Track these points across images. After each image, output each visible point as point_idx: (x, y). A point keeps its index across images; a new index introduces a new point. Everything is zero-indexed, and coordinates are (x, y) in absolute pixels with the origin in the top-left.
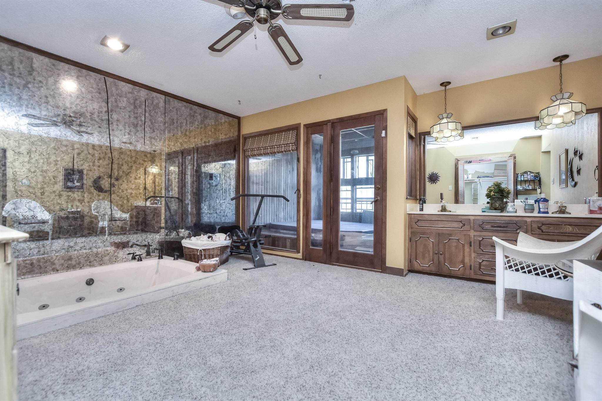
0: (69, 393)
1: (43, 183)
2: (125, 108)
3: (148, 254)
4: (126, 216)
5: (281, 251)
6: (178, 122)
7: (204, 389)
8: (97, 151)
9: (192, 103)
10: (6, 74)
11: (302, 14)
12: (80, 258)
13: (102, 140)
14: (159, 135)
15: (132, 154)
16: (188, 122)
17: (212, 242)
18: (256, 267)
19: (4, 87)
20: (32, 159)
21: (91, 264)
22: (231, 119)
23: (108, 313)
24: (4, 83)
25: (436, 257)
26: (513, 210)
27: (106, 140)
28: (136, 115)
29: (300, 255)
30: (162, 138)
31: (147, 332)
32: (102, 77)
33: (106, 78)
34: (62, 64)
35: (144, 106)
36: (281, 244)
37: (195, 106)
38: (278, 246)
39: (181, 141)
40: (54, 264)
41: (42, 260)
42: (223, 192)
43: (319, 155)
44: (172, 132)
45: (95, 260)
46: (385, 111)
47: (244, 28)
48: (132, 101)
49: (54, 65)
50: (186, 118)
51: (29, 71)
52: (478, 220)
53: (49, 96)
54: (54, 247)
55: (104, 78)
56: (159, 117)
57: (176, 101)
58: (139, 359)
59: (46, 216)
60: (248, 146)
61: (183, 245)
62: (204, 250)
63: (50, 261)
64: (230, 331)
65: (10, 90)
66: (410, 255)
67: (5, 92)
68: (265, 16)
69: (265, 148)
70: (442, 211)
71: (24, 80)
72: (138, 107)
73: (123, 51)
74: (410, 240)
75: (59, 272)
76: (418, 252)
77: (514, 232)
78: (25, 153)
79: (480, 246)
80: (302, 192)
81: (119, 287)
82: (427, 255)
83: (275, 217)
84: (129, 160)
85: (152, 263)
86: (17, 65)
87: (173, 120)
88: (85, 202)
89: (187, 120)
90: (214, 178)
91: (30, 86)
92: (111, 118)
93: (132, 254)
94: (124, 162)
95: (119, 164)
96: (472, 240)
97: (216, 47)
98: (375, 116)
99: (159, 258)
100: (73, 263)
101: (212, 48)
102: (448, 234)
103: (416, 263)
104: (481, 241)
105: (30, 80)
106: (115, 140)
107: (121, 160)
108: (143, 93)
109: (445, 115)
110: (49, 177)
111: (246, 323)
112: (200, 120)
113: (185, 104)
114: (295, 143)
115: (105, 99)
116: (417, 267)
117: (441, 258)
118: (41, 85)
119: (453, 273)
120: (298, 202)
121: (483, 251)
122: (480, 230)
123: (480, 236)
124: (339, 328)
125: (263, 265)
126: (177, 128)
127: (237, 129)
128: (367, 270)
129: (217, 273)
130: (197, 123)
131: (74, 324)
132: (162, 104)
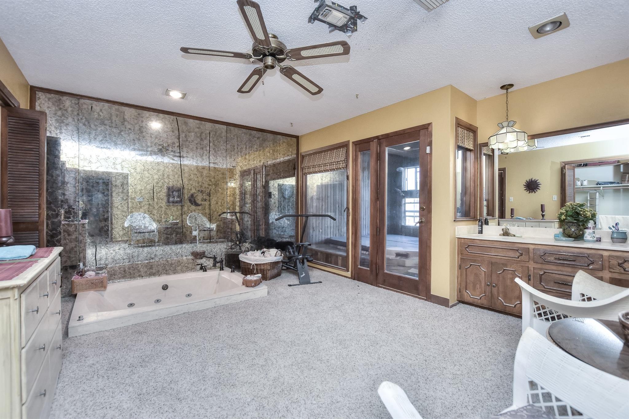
0: (106, 377)
1: (132, 208)
2: (193, 141)
3: (214, 265)
4: (214, 226)
5: (333, 267)
6: (239, 148)
7: (189, 392)
8: (171, 180)
9: (251, 129)
10: (108, 127)
11: (303, 55)
12: (158, 267)
13: (175, 170)
14: (221, 161)
15: (199, 180)
16: (247, 147)
17: (263, 258)
18: (301, 283)
19: (106, 137)
20: (124, 189)
21: (167, 273)
22: (289, 139)
23: (161, 317)
24: (106, 134)
25: (488, 289)
26: (591, 239)
27: (178, 170)
28: (202, 146)
29: (349, 274)
30: (224, 164)
31: (179, 337)
32: (175, 117)
33: (177, 118)
34: (145, 112)
35: (209, 137)
36: (333, 260)
37: (254, 131)
38: (331, 263)
39: (241, 164)
40: (140, 272)
41: (131, 268)
42: (281, 209)
43: (366, 173)
44: (233, 157)
45: (170, 269)
46: (429, 124)
47: (259, 73)
48: (199, 135)
49: (139, 114)
50: (245, 143)
51: (122, 122)
52: (539, 250)
53: (136, 140)
54: (140, 258)
55: (176, 118)
56: (221, 146)
57: (236, 129)
58: (160, 360)
59: (154, 226)
60: (306, 164)
61: (240, 259)
62: (256, 265)
63: (137, 269)
64: (238, 346)
65: (110, 139)
66: (460, 284)
67: (107, 141)
68: (271, 63)
69: (325, 165)
70: (504, 235)
71: (119, 130)
72: (204, 139)
73: (183, 98)
74: (460, 267)
75: (143, 278)
76: (468, 281)
77: (585, 268)
78: (120, 186)
79: (541, 281)
80: (351, 210)
81: (188, 293)
82: (478, 286)
83: (337, 232)
84: (197, 185)
85: (213, 274)
86: (114, 118)
87: (234, 146)
88: (162, 222)
89: (246, 145)
90: (272, 196)
91: (122, 133)
92: (182, 151)
93: (200, 264)
94: (192, 187)
95: (188, 189)
96: (531, 273)
97: (243, 90)
98: (419, 131)
99: (220, 270)
100: (154, 271)
101: (240, 91)
102: (503, 264)
103: (466, 294)
104: (542, 275)
105: (122, 129)
106: (185, 169)
107: (190, 186)
108: (209, 125)
109: (505, 124)
110: (136, 203)
111: (256, 340)
112: (258, 144)
113: (244, 130)
114: (344, 160)
115: (177, 136)
116: (467, 298)
117: (495, 290)
118: (130, 131)
119: (508, 310)
120: (348, 220)
121: (545, 288)
122: (541, 262)
123: (541, 269)
124: (334, 357)
125: (308, 282)
126: (237, 153)
127: (295, 148)
128: (412, 296)
129: (257, 289)
130: (255, 147)
131: (135, 324)
132: (224, 134)
